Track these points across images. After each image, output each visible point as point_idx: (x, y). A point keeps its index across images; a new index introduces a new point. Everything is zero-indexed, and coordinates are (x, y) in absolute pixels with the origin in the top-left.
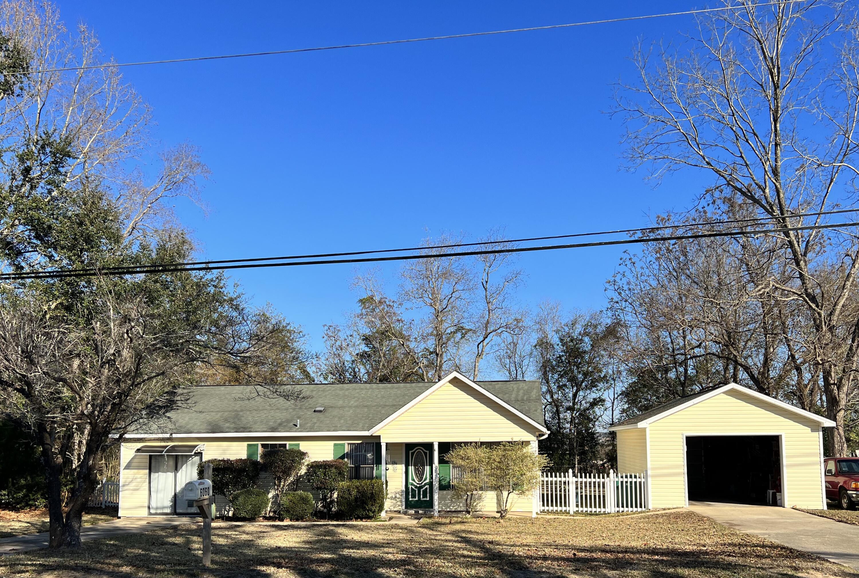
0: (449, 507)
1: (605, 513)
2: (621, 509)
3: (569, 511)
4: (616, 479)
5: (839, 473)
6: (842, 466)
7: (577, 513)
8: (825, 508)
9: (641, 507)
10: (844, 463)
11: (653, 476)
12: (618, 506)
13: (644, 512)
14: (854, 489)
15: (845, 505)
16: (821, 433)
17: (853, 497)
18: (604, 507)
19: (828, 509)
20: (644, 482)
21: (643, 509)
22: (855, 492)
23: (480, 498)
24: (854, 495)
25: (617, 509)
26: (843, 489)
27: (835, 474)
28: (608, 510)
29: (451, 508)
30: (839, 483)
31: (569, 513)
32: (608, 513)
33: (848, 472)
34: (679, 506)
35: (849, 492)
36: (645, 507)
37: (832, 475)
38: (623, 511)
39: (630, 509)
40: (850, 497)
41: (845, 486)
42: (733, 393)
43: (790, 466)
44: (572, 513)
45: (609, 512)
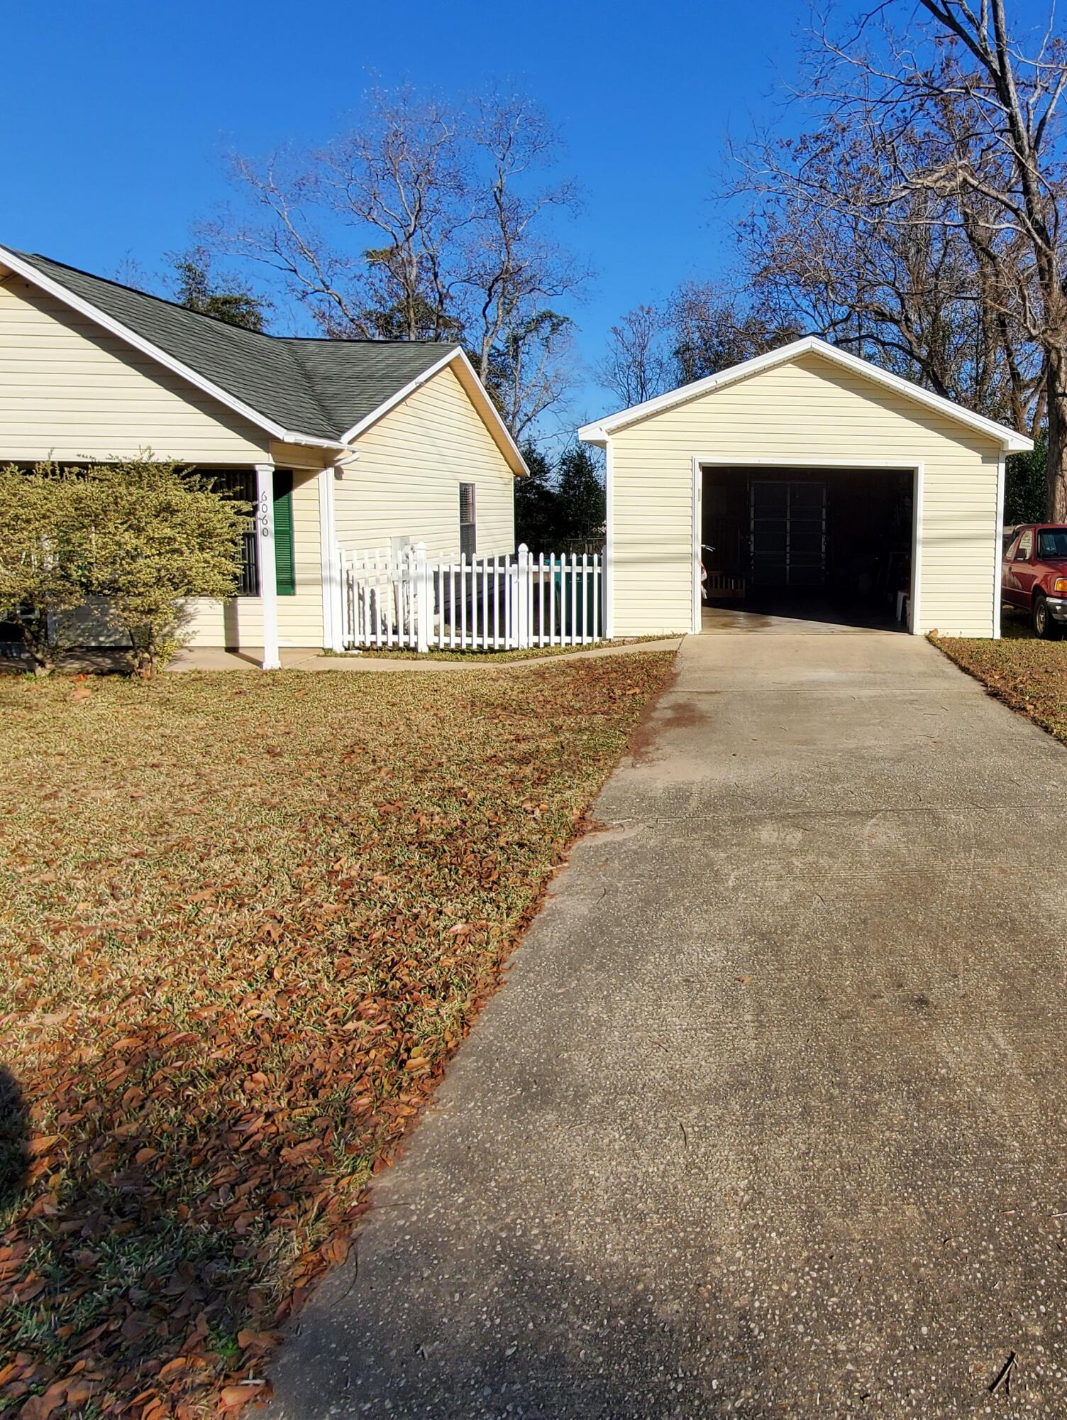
0: (96, 638)
1: (502, 650)
2: (543, 639)
3: (416, 643)
4: (535, 568)
5: (1040, 557)
6: (1047, 543)
7: (434, 649)
8: (998, 635)
9: (590, 633)
10: (1051, 536)
11: (618, 562)
12: (536, 633)
13: (599, 646)
14: (1059, 595)
15: (1040, 628)
16: (1002, 466)
17: (1056, 611)
18: (502, 634)
19: (1003, 635)
20: (599, 575)
21: (597, 639)
22: (1060, 601)
23: (181, 615)
24: (1058, 608)
25: (535, 639)
26: (1040, 592)
27: (1030, 558)
28: (509, 642)
29: (102, 639)
30: (1035, 577)
31: (415, 650)
32: (512, 650)
33: (1056, 555)
34: (677, 631)
35: (1051, 600)
36: (600, 634)
37: (1025, 561)
38: (547, 645)
39: (565, 639)
40: (1050, 610)
41: (1044, 586)
42: (810, 362)
43: (929, 542)
44: (423, 648)
45: (515, 646)
